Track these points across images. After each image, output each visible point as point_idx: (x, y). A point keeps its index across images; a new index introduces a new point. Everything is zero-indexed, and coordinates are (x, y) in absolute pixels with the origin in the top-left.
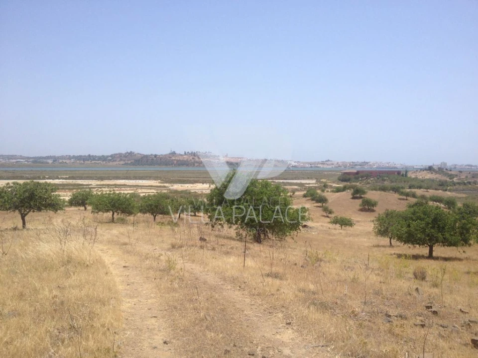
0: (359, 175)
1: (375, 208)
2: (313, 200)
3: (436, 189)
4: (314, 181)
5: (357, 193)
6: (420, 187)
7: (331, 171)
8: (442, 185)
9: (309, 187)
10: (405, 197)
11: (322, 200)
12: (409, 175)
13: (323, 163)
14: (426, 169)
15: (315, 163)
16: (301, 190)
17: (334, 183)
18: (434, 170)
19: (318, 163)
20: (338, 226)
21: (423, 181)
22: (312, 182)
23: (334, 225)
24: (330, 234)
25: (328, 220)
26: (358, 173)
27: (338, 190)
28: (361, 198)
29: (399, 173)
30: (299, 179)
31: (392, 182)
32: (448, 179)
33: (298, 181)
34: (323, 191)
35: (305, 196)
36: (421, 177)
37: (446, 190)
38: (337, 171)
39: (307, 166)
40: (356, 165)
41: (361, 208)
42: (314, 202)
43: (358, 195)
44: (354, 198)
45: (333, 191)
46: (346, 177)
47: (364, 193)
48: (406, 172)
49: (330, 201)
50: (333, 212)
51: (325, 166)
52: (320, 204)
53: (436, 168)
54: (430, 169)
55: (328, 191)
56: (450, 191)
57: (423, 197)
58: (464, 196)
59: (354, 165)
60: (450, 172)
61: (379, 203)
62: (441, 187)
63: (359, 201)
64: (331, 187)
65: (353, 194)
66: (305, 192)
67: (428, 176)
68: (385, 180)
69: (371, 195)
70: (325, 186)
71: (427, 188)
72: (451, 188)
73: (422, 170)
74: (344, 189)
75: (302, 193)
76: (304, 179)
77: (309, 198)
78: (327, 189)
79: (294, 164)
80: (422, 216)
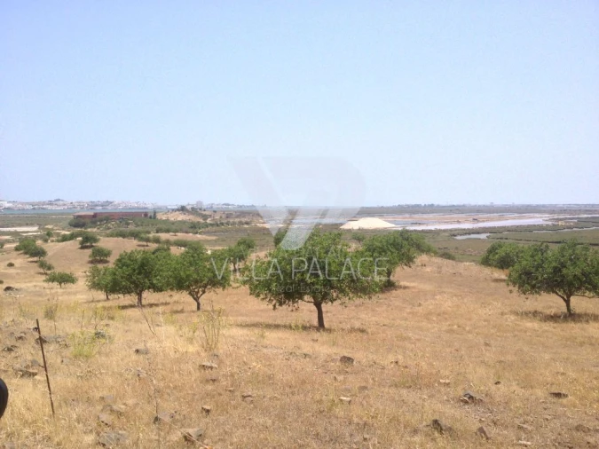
0: (96, 219)
1: (108, 259)
2: (26, 253)
3: (187, 232)
4: (36, 228)
5: (87, 242)
6: (168, 231)
7: (62, 214)
8: (194, 227)
9: (26, 237)
10: (145, 243)
11: (40, 253)
12: (159, 216)
13: (50, 203)
14: (178, 210)
15: (38, 204)
16: (14, 241)
17: (63, 229)
18: (187, 211)
19: (44, 203)
20: (55, 284)
21: (173, 223)
22: (32, 230)
23: (50, 283)
24: (40, 295)
25: (44, 278)
26: (95, 216)
27: (65, 239)
28: (92, 246)
29: (146, 215)
30: (13, 226)
31: (137, 225)
32: (202, 221)
33: (12, 229)
34: (46, 241)
35: (17, 249)
36: (172, 219)
37: (197, 233)
38: (69, 214)
39: (28, 207)
40: (97, 205)
41: (91, 259)
42: (28, 256)
43: (88, 244)
44: (83, 248)
45: (58, 241)
46: (79, 222)
47: (96, 240)
48: (155, 213)
49: (50, 254)
50: (53, 268)
51: (54, 208)
52: (35, 259)
53: (189, 207)
54: (183, 209)
55: (53, 241)
56: (200, 233)
57: (168, 242)
58: (214, 238)
59: (93, 205)
60: (204, 213)
61: (114, 252)
62: (191, 230)
63: (89, 252)
64: (58, 234)
65: (82, 243)
66: (18, 244)
67: (181, 217)
68: (128, 224)
69: (105, 243)
70: (49, 234)
71: (176, 231)
72: (203, 230)
73: (174, 210)
74: (72, 237)
75: (14, 245)
76: (20, 225)
77: (22, 252)
78: (52, 239)
79: (7, 205)
80: (129, 262)
